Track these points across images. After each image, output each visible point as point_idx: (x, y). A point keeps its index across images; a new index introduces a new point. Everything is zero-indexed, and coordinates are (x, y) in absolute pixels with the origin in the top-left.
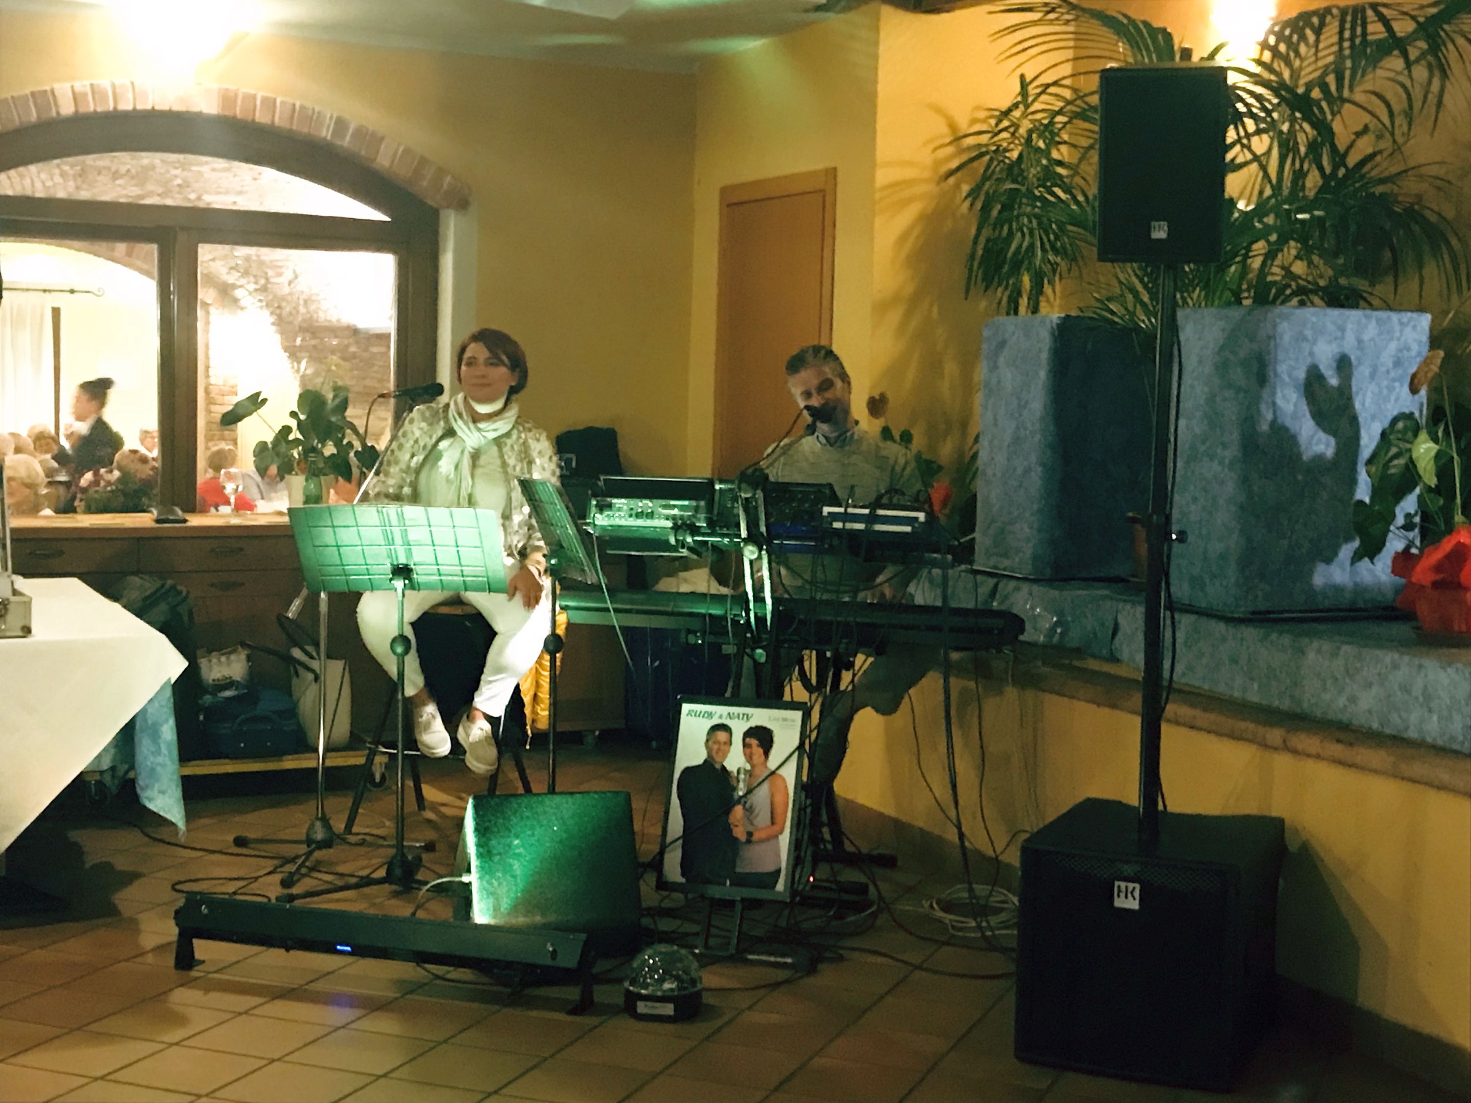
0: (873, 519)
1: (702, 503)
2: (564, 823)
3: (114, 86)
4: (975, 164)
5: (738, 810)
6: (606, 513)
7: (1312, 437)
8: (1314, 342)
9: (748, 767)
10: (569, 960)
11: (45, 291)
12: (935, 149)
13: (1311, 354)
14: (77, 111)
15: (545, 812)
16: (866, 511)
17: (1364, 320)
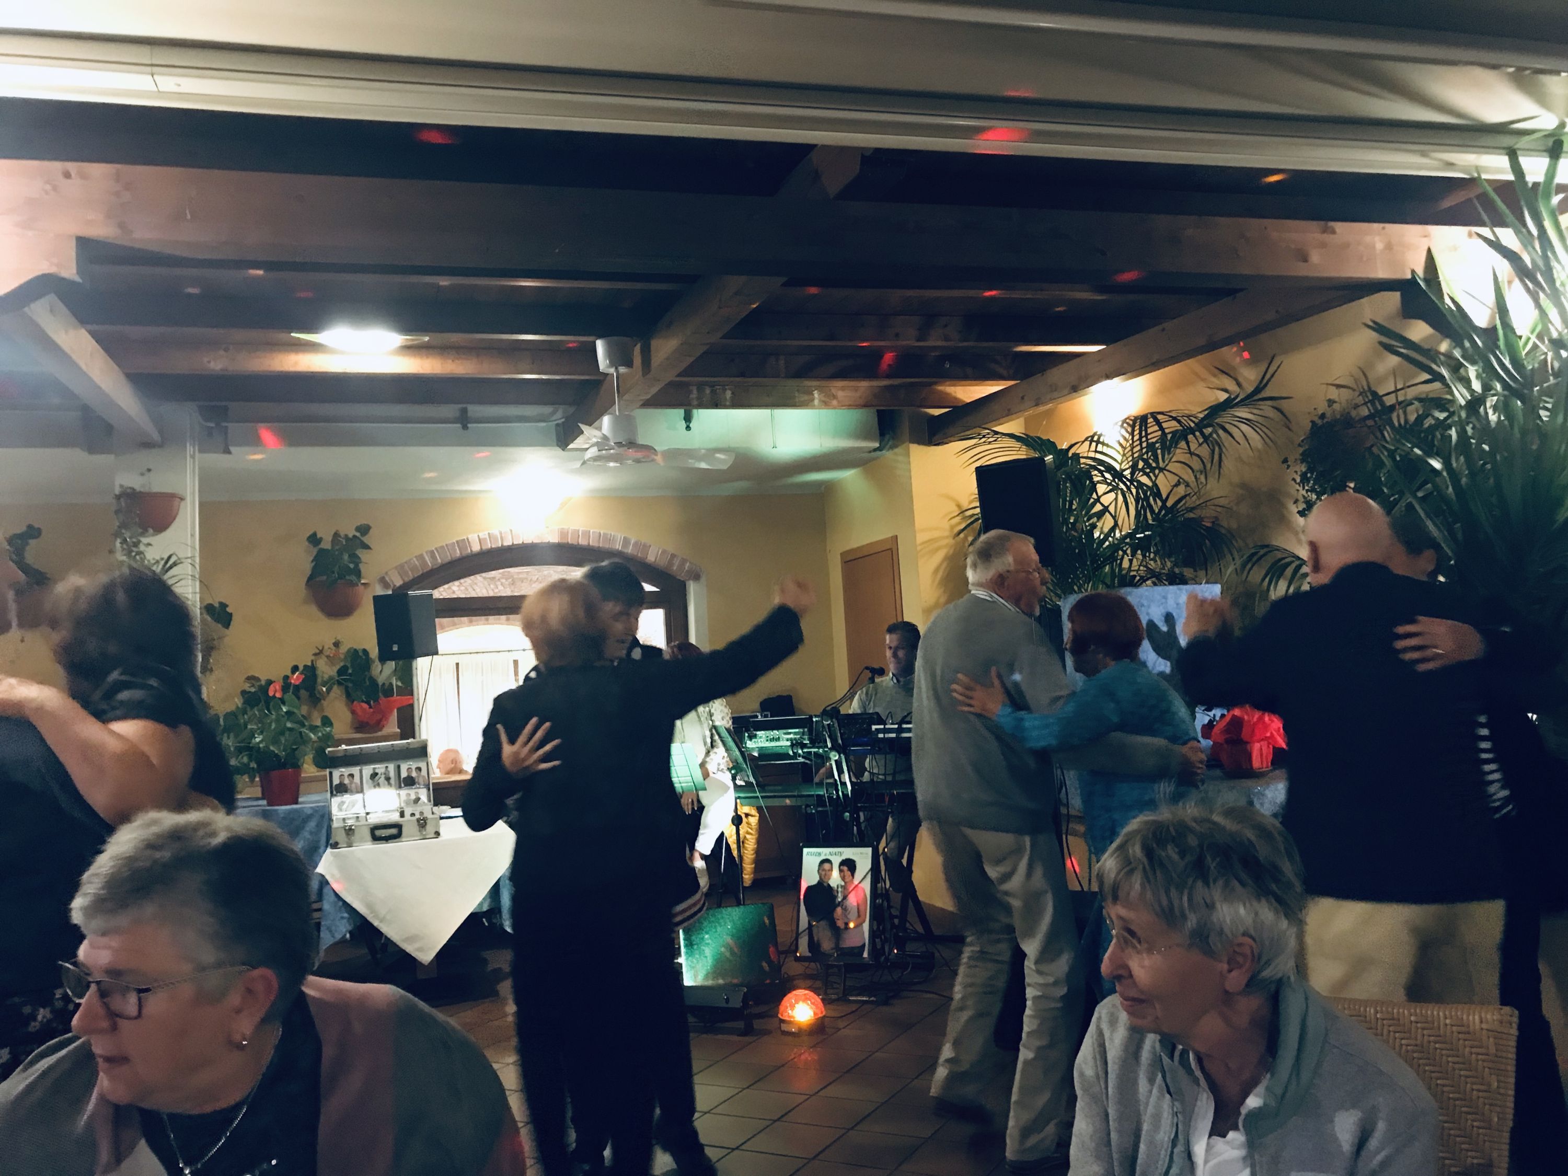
0: (900, 730)
1: (806, 730)
2: (734, 924)
3: (501, 533)
4: (975, 525)
5: (839, 910)
6: (753, 740)
7: (1155, 662)
8: (1149, 607)
9: (843, 883)
10: (736, 1003)
11: (509, 651)
12: (951, 519)
13: (1148, 614)
14: (481, 549)
15: (723, 918)
16: (896, 726)
17: (1178, 592)
